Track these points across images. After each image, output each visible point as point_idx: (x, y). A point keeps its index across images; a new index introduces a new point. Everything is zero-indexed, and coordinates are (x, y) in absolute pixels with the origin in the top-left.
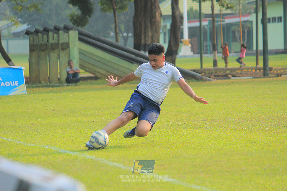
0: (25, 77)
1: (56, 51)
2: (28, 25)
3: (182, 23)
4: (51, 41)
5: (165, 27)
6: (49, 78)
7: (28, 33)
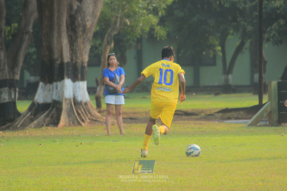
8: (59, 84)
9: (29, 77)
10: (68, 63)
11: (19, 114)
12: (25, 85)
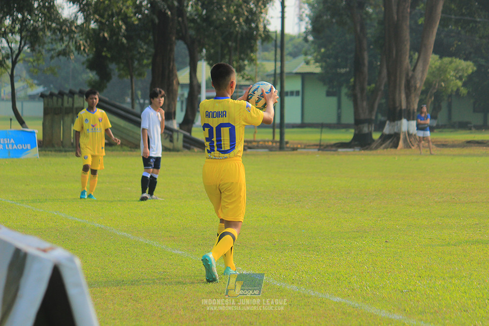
0: (38, 141)
1: (71, 115)
2: (44, 87)
3: (199, 92)
4: (66, 105)
5: (183, 95)
6: (62, 142)
7: (42, 96)
8: (399, 122)
9: (381, 118)
10: (404, 110)
11: (373, 141)
12: (378, 122)
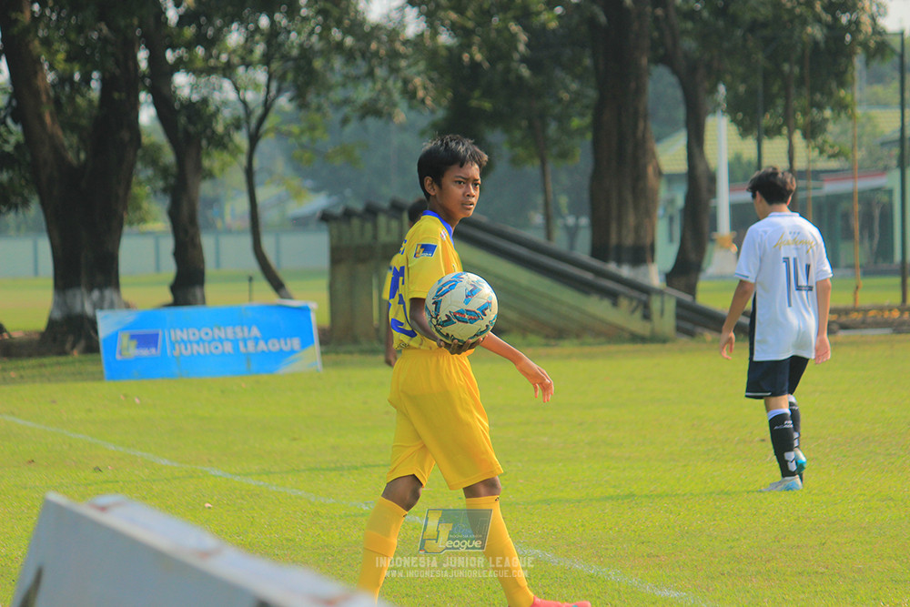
0: (318, 329)
2: (329, 196)
3: (712, 192)
4: (383, 237)
5: (671, 202)
6: (377, 330)
7: (325, 217)
